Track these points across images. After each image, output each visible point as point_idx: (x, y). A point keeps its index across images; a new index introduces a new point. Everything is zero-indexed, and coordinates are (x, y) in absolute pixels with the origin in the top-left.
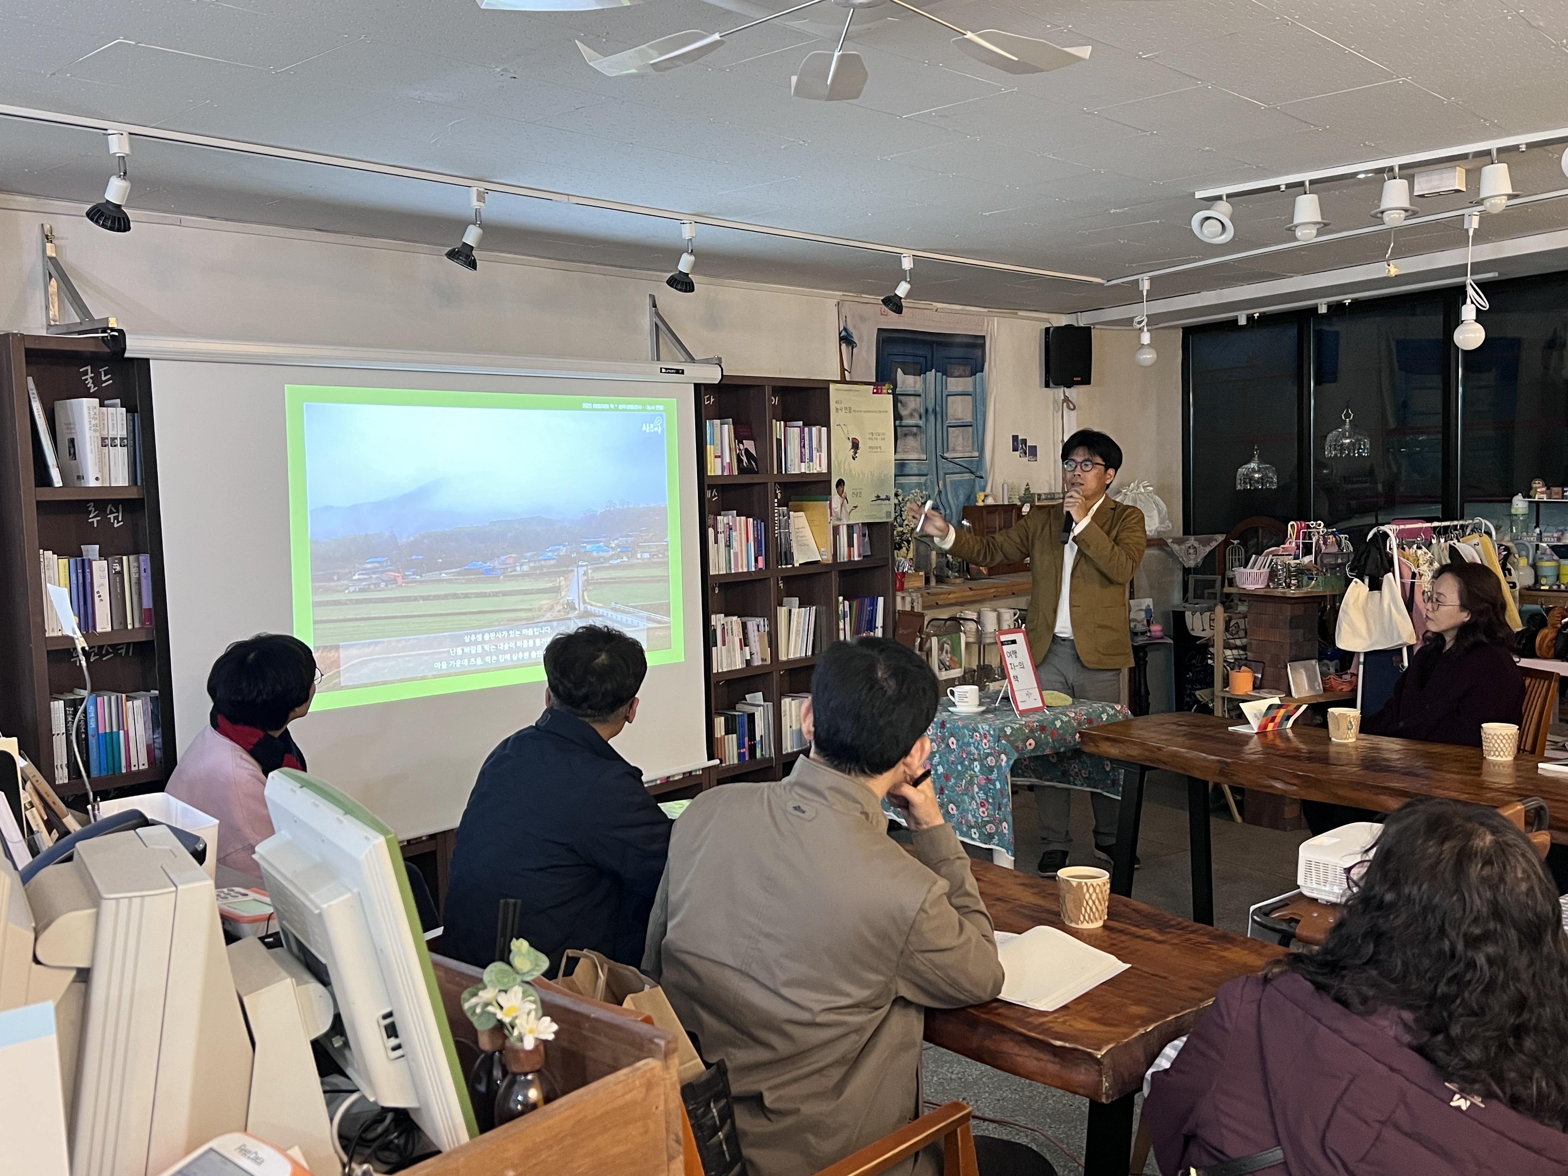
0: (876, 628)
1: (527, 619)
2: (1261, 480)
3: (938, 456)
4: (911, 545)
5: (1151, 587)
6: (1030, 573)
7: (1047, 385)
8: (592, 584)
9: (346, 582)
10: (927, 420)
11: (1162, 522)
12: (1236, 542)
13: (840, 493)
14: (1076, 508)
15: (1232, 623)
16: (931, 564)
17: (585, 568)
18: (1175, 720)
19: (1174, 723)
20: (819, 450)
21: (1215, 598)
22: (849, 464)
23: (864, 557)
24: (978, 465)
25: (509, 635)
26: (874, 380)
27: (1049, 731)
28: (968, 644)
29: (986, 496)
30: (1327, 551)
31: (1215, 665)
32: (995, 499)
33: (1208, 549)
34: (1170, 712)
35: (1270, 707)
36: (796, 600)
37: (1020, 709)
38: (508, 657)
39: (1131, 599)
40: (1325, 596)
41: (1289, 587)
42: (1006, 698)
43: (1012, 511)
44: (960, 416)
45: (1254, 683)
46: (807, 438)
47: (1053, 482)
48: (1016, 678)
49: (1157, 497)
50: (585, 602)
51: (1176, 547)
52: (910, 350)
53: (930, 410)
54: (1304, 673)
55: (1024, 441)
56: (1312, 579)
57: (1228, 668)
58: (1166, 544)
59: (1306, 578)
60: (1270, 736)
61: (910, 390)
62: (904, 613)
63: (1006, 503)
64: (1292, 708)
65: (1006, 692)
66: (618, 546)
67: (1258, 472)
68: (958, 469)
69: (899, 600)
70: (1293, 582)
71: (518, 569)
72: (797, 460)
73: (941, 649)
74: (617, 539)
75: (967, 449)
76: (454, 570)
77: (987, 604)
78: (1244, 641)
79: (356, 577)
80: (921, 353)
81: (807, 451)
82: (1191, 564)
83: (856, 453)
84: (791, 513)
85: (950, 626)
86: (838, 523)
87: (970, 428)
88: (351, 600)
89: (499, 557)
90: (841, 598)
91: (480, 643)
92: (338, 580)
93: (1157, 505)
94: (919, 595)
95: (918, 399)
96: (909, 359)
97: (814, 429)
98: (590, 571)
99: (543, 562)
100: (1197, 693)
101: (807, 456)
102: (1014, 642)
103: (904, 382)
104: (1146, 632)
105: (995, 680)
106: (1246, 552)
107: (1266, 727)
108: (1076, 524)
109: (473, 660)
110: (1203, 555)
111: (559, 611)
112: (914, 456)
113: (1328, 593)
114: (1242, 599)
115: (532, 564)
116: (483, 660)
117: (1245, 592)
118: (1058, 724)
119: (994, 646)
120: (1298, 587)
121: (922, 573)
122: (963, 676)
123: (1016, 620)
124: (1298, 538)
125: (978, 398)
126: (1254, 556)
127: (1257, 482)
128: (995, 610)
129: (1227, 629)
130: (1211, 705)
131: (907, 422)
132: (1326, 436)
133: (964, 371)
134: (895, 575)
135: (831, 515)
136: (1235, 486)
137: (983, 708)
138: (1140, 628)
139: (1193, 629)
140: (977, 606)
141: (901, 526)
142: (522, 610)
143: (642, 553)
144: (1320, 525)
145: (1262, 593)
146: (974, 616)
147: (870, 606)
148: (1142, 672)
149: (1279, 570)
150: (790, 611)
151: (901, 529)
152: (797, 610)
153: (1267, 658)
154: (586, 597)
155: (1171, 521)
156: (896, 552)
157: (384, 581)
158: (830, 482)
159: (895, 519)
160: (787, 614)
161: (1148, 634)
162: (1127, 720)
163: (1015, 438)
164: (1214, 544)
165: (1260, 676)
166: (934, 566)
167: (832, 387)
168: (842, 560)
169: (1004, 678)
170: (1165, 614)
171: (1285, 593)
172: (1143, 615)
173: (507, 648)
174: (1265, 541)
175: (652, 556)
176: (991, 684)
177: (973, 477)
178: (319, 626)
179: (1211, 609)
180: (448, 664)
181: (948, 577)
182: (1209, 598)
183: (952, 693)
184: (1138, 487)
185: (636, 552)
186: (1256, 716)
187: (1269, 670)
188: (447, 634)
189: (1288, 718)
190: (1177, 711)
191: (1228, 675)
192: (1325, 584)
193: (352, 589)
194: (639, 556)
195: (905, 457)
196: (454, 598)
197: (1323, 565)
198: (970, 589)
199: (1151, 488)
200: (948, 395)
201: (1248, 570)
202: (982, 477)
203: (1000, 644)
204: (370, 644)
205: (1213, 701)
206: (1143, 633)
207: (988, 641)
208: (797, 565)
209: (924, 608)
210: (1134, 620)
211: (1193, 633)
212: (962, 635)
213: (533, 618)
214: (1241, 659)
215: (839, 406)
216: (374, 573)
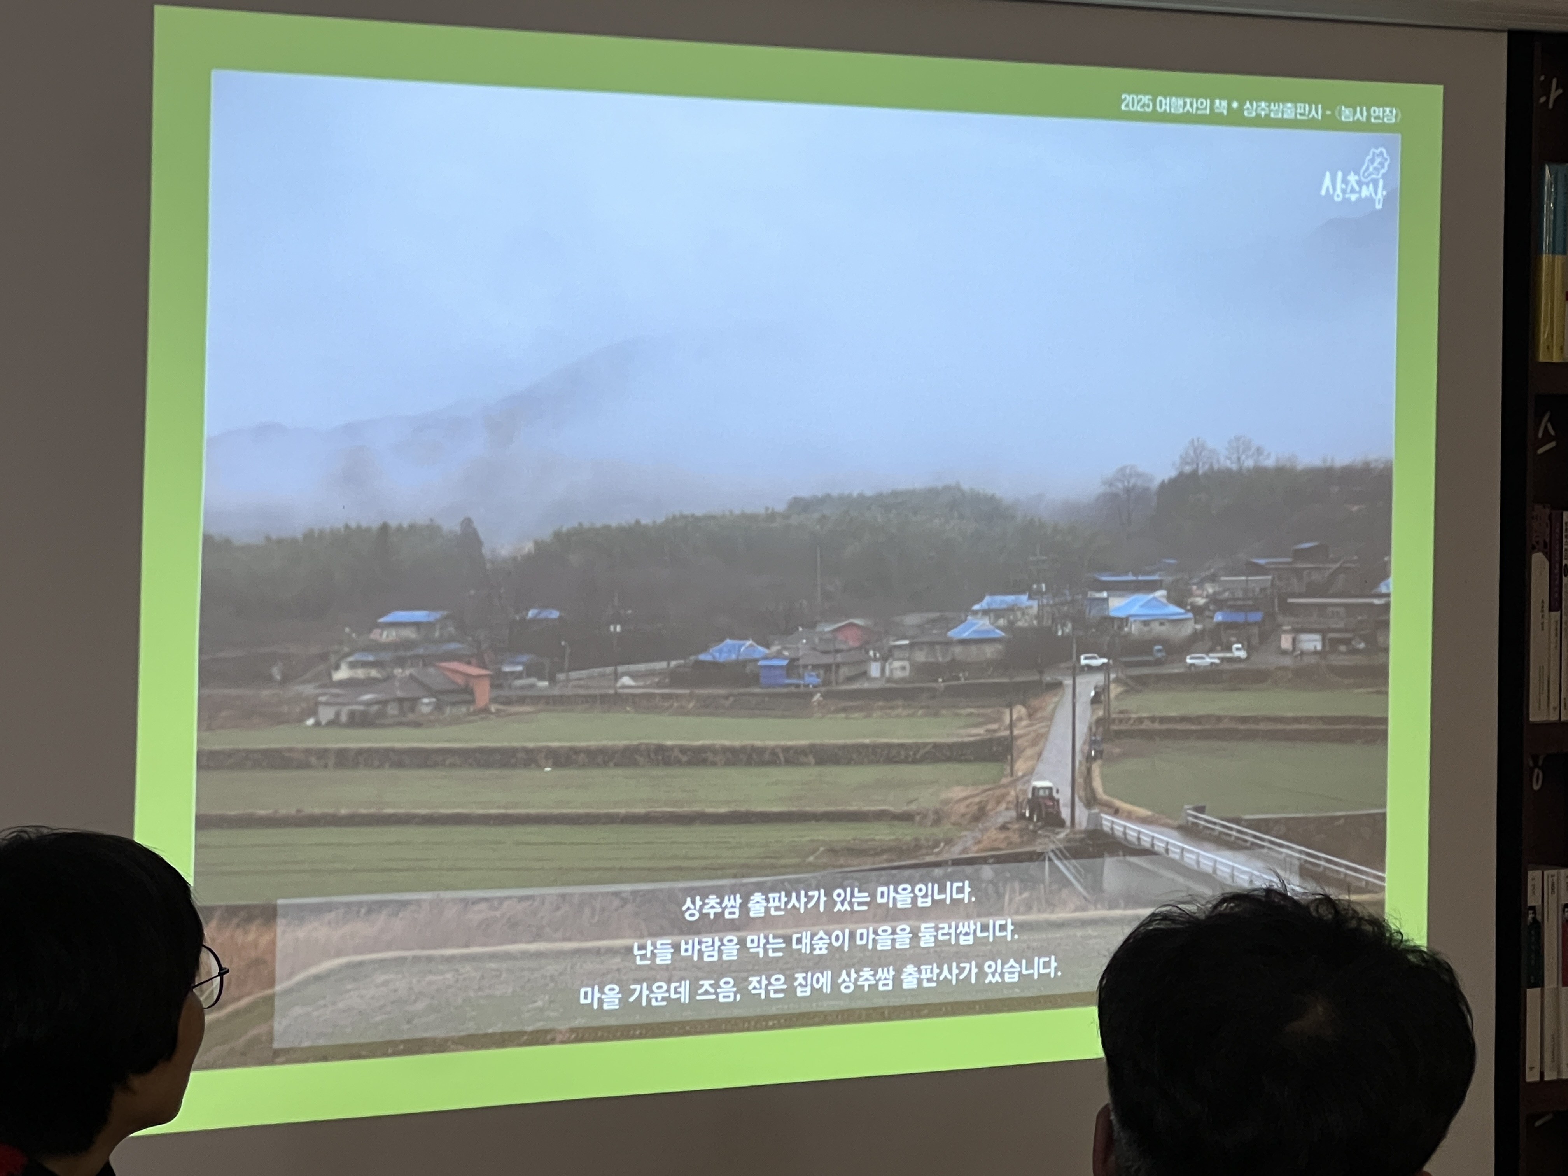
1: (897, 850)
8: (1119, 734)
9: (309, 690)
17: (1099, 679)
25: (830, 903)
38: (825, 980)
50: (1091, 801)
66: (1216, 602)
71: (875, 670)
74: (1213, 579)
76: (661, 665)
79: (343, 673)
88: (323, 754)
89: (813, 625)
91: (732, 926)
92: (286, 679)
98: (1115, 690)
99: (958, 650)
109: (706, 984)
111: (1004, 828)
115: (921, 656)
116: (741, 986)
142: (880, 816)
143: (1299, 630)
154: (1097, 784)
157: (431, 693)
173: (821, 948)
175: (1331, 645)
178: (216, 836)
180: (626, 992)
185: (1277, 629)
188: (627, 888)
193: (326, 714)
194: (1286, 642)
196: (654, 763)
204: (373, 908)
213: (916, 848)
216: (401, 662)
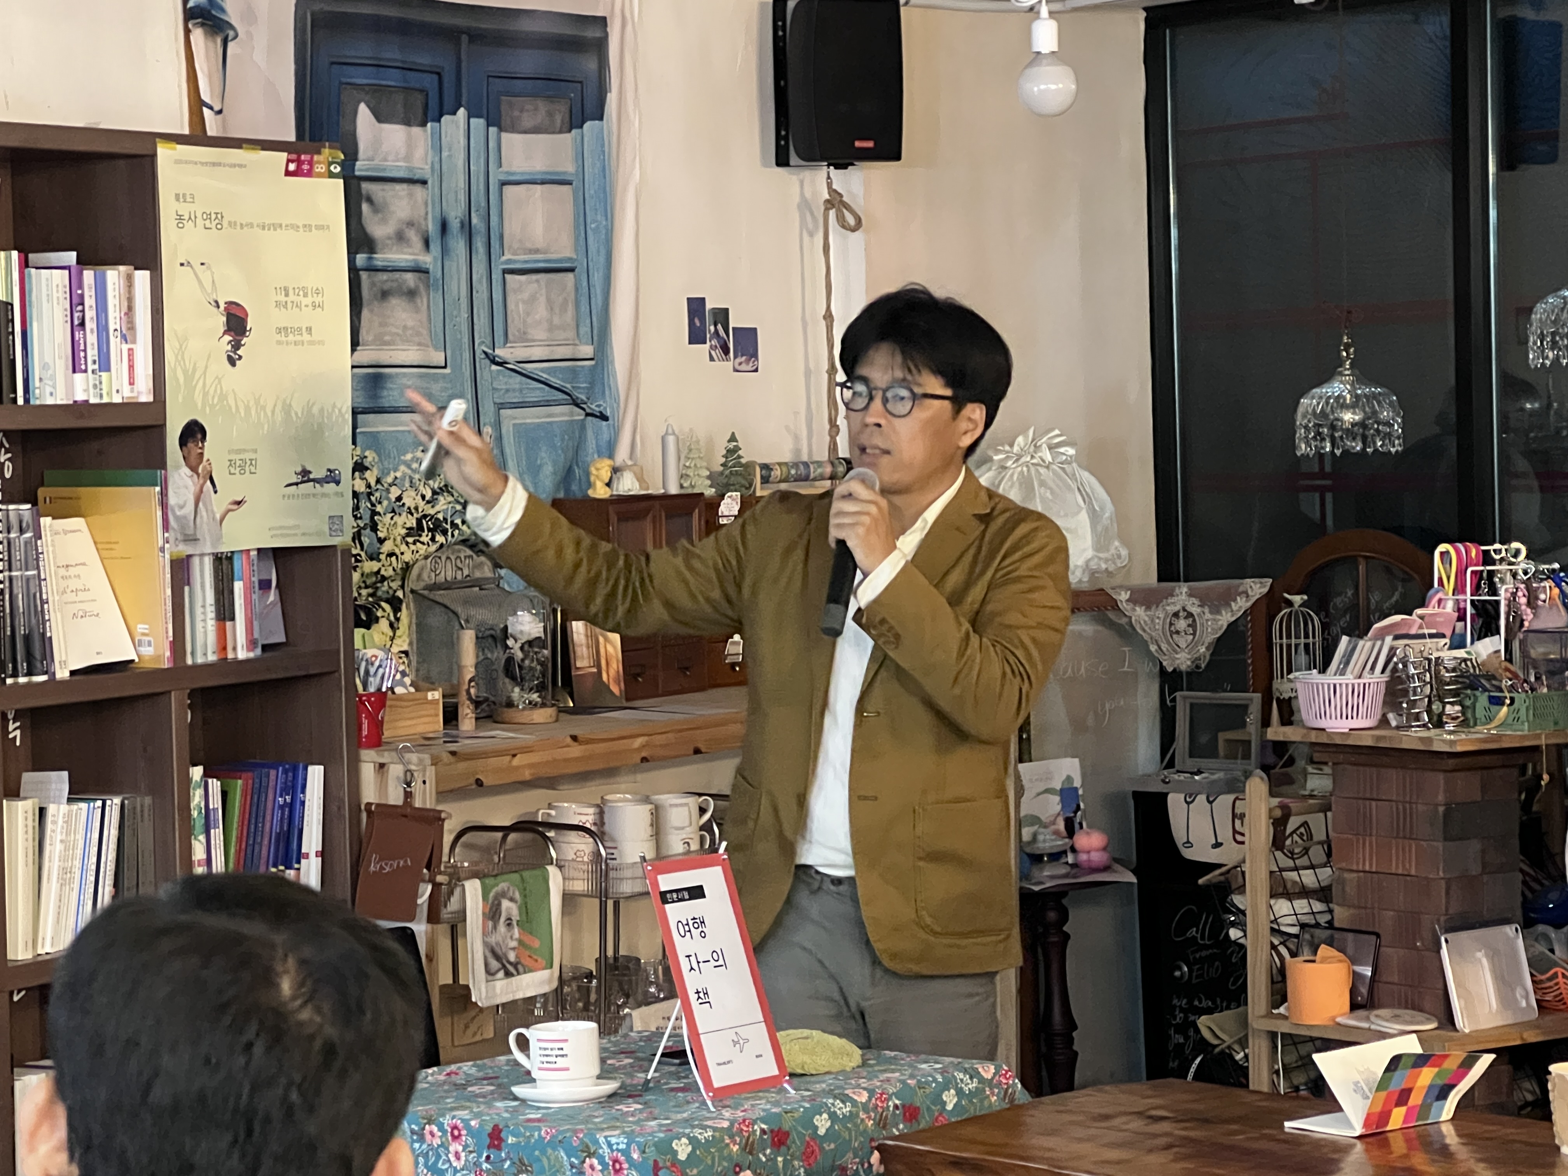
0: (300, 856)
2: (1361, 430)
3: (479, 355)
4: (404, 614)
5: (1078, 726)
6: (742, 691)
7: (782, 161)
10: (445, 251)
11: (1100, 545)
12: (1297, 599)
13: (194, 463)
14: (861, 530)
15: (1294, 822)
16: (460, 668)
18: (1141, 1104)
19: (1139, 1114)
20: (128, 335)
21: (1247, 756)
22: (219, 379)
23: (265, 648)
24: (592, 384)
26: (292, 138)
27: (796, 1144)
28: (569, 899)
29: (615, 470)
30: (1538, 625)
31: (1248, 943)
32: (640, 479)
33: (1226, 618)
34: (1130, 1080)
35: (1396, 1062)
36: (60, 780)
37: (716, 1084)
39: (1021, 760)
40: (1536, 749)
41: (1439, 724)
42: (676, 1055)
43: (690, 514)
44: (540, 243)
45: (1353, 992)
46: (90, 301)
47: (804, 434)
48: (703, 995)
49: (1086, 476)
51: (1139, 614)
52: (392, 53)
53: (454, 225)
54: (1485, 961)
55: (722, 315)
56: (1498, 702)
57: (1283, 950)
58: (1114, 605)
59: (1483, 700)
60: (1398, 1145)
61: (396, 167)
62: (383, 811)
63: (674, 490)
64: (1452, 1064)
65: (676, 1035)
67: (1353, 407)
68: (538, 392)
69: (368, 771)
70: (1449, 709)
72: (62, 364)
73: (493, 913)
75: (561, 335)
77: (624, 781)
78: (1325, 873)
80: (423, 60)
81: (92, 338)
82: (1183, 661)
83: (237, 346)
84: (46, 521)
85: (517, 846)
86: (184, 549)
87: (570, 275)
90: (197, 772)
93: (1087, 499)
94: (427, 758)
95: (418, 189)
96: (392, 79)
97: (114, 276)
100: (1203, 1022)
101: (92, 353)
102: (697, 892)
103: (377, 142)
104: (1064, 852)
105: (648, 1001)
106: (1325, 627)
107: (1384, 1117)
108: (865, 575)
110: (1210, 637)
112: (410, 355)
113: (1543, 742)
114: (1317, 757)
117: (1325, 740)
118: (822, 1123)
119: (643, 903)
120: (1465, 723)
121: (435, 695)
122: (558, 991)
123: (706, 827)
124: (1459, 589)
125: (590, 192)
126: (1345, 639)
127: (1350, 433)
128: (647, 800)
129: (1278, 843)
130: (1239, 1056)
131: (385, 256)
132: (1530, 310)
133: (550, 114)
134: (357, 703)
135: (166, 527)
136: (1294, 447)
137: (611, 1086)
138: (1048, 842)
139: (1188, 844)
140: (594, 789)
141: (374, 557)
144: (1517, 553)
145: (1367, 741)
146: (586, 816)
147: (284, 791)
148: (1055, 967)
149: (1410, 678)
150: (42, 811)
151: (374, 566)
152: (64, 808)
153: (1387, 921)
155: (1125, 542)
156: (359, 632)
158: (160, 428)
159: (357, 537)
160: (32, 822)
161: (1070, 859)
162: (1014, 1108)
163: (696, 306)
164: (1241, 605)
165: (1368, 971)
166: (469, 672)
167: (164, 153)
168: (200, 660)
169: (671, 995)
170: (1113, 801)
171: (1429, 740)
172: (1054, 804)
174: (1375, 597)
176: (636, 1014)
177: (579, 415)
179: (1235, 787)
181: (510, 704)
182: (1231, 756)
183: (523, 1043)
184: (1037, 448)
186: (1357, 1088)
187: (1392, 954)
189: (1443, 1093)
190: (1149, 1078)
191: (1282, 971)
192: (1537, 713)
195: (385, 357)
197: (1528, 662)
198: (574, 738)
199: (1071, 451)
200: (504, 183)
201: (1330, 678)
202: (604, 417)
203: (656, 899)
205: (1243, 1043)
206: (1056, 856)
207: (627, 888)
208: (62, 674)
209: (443, 795)
210: (1035, 820)
211: (1189, 854)
212: (552, 870)
214: (1317, 925)
215: (184, 209)
